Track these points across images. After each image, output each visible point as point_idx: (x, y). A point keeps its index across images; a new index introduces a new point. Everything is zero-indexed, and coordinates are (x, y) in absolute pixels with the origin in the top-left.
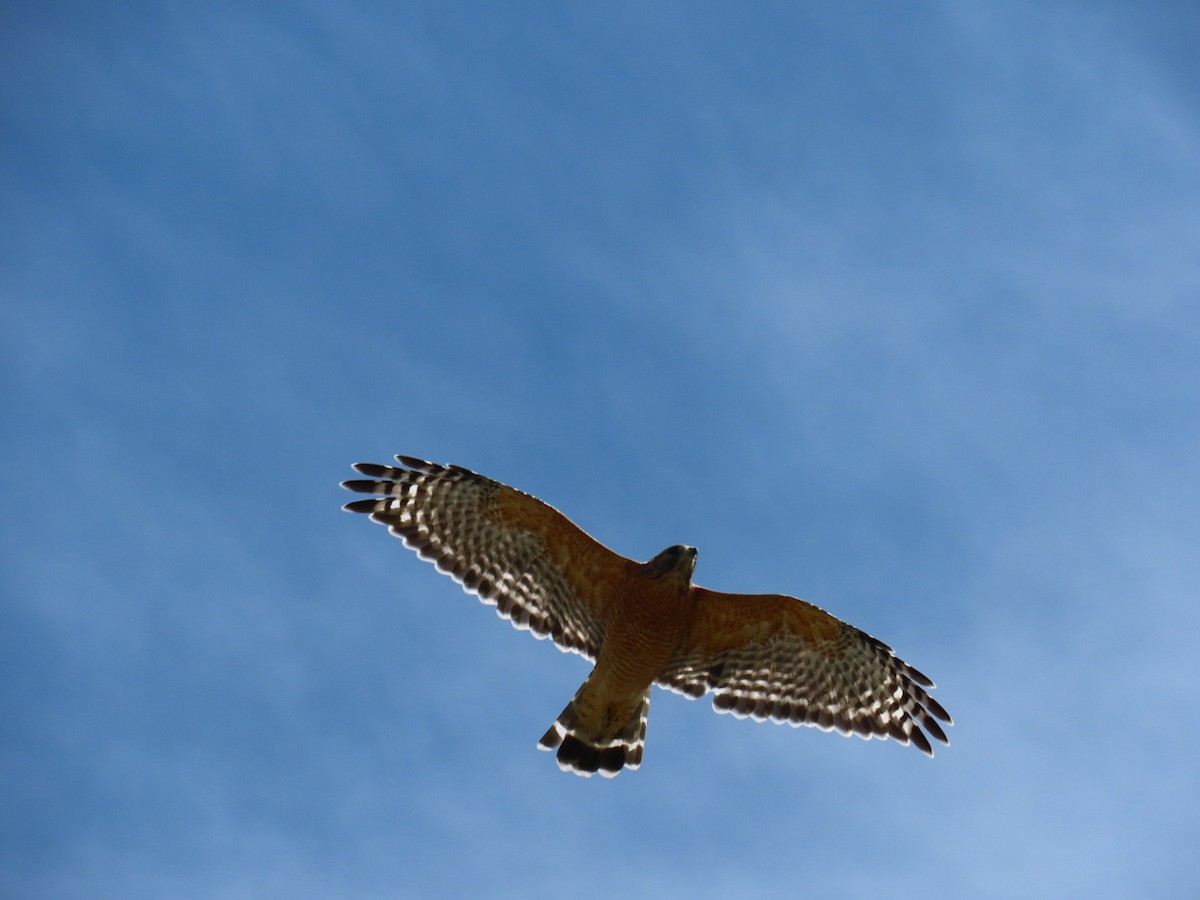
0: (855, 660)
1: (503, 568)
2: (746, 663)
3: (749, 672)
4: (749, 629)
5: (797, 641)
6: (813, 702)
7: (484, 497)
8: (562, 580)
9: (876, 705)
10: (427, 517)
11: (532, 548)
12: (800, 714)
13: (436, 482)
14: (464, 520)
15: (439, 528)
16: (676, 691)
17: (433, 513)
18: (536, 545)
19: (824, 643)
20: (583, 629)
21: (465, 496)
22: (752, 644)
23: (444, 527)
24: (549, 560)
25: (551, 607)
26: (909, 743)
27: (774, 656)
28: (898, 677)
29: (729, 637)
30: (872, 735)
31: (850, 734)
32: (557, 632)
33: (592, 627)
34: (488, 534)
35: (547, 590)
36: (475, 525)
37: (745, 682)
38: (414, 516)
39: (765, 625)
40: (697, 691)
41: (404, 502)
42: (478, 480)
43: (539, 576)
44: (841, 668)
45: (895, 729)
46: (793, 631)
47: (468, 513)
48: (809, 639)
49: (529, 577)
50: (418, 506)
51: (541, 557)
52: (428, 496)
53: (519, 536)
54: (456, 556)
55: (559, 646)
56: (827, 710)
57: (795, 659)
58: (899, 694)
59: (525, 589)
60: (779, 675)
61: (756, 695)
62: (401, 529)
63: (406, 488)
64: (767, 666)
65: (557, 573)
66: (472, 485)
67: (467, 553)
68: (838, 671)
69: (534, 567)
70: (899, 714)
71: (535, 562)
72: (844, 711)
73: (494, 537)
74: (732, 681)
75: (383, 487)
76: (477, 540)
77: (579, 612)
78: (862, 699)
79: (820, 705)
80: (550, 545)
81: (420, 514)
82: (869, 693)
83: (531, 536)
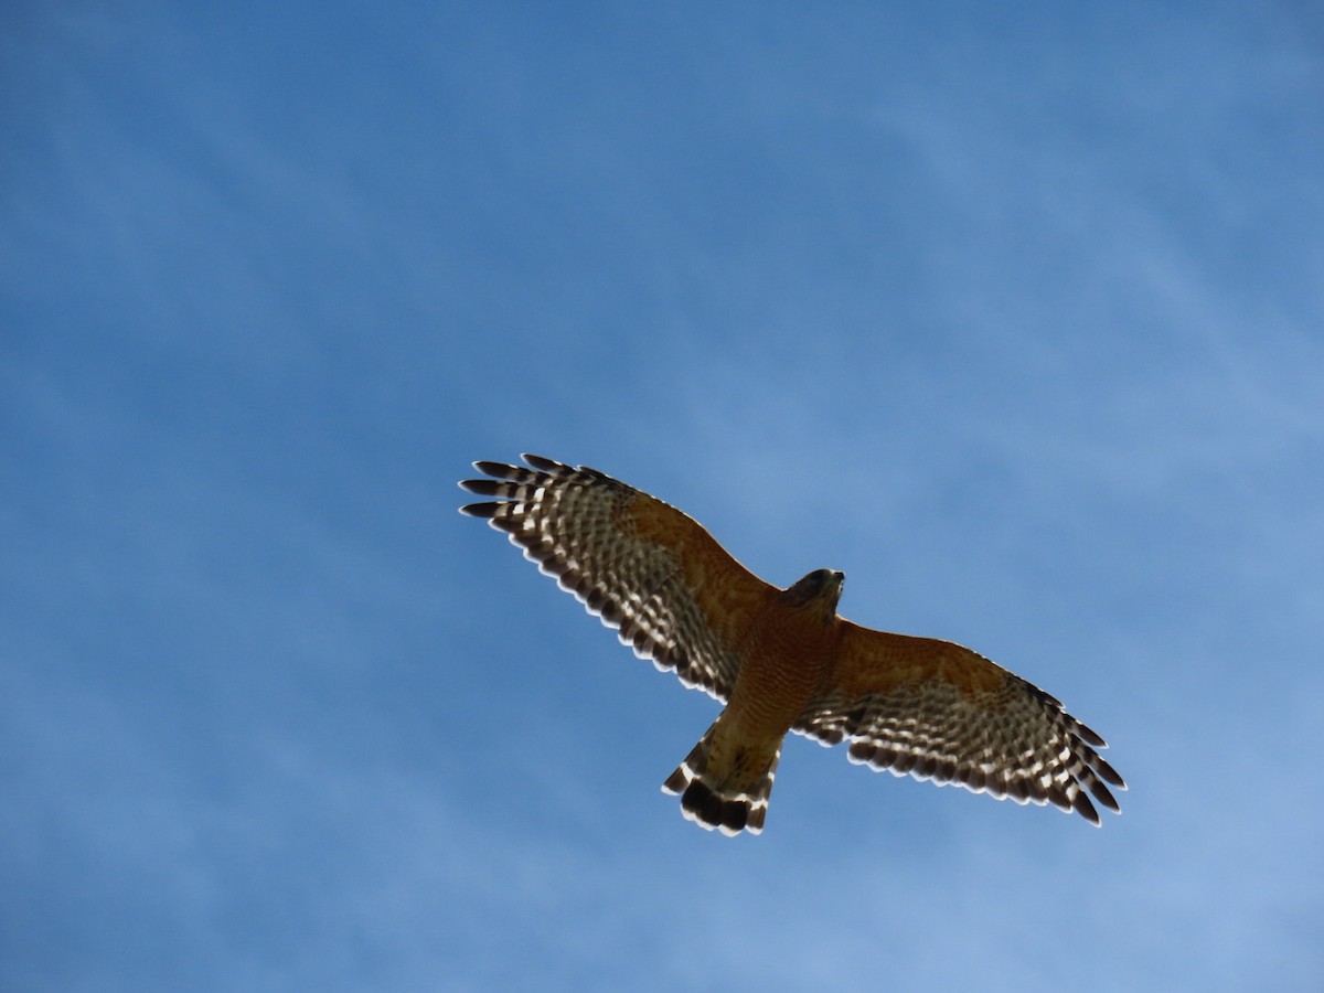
0: (1017, 716)
1: (631, 587)
2: (891, 710)
3: (893, 720)
4: (898, 672)
5: (953, 691)
6: (964, 759)
7: (618, 506)
8: (695, 606)
9: (1038, 767)
10: (552, 527)
11: (665, 566)
12: (947, 771)
13: (565, 485)
14: (593, 530)
15: (565, 539)
16: (810, 737)
17: (560, 521)
18: (670, 563)
19: (984, 695)
20: (712, 664)
21: (596, 503)
22: (899, 690)
23: (570, 537)
24: (683, 581)
25: (679, 636)
26: (1072, 810)
27: (923, 705)
28: (1066, 736)
29: (874, 678)
30: (1029, 800)
31: (1004, 797)
32: (683, 665)
33: (723, 662)
34: (619, 548)
35: (676, 615)
36: (605, 537)
37: (887, 731)
38: (538, 523)
39: (918, 670)
40: (834, 738)
41: (528, 507)
42: (612, 484)
43: (669, 598)
44: (1001, 723)
45: (1057, 794)
46: (949, 679)
47: (598, 523)
48: (967, 689)
49: (658, 600)
50: (544, 512)
51: (674, 578)
52: (555, 501)
53: (653, 551)
54: (582, 571)
55: (683, 681)
56: (979, 769)
57: (947, 711)
58: (1065, 755)
59: (652, 612)
60: (926, 727)
61: (898, 747)
62: (522, 537)
63: (531, 491)
64: (914, 716)
65: (688, 596)
66: (605, 491)
67: (594, 569)
68: (997, 727)
69: (665, 588)
70: (1063, 777)
71: (667, 583)
72: (999, 772)
73: (625, 552)
74: (873, 729)
75: (506, 489)
76: (606, 554)
77: (709, 644)
78: (1021, 758)
79: (972, 764)
80: (685, 563)
81: (545, 522)
82: (1030, 753)
83: (666, 552)
